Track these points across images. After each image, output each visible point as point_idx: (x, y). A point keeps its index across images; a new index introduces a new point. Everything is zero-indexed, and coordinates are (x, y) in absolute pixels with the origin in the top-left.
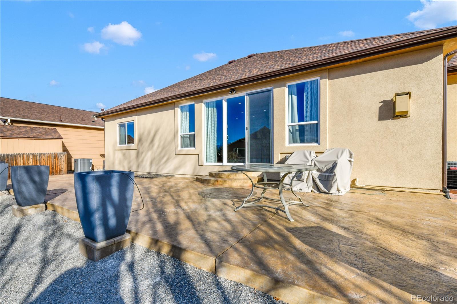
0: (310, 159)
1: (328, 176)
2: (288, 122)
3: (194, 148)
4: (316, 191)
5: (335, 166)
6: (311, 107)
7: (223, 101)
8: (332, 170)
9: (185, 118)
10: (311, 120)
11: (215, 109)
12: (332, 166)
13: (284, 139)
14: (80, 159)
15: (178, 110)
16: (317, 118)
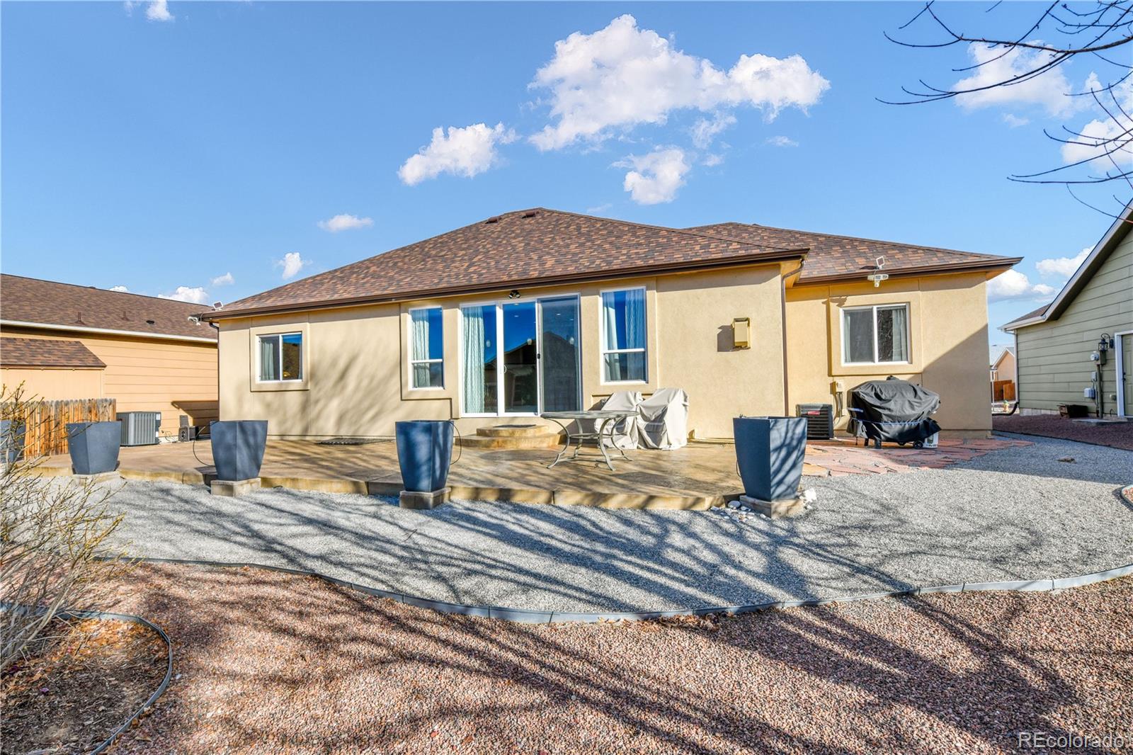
0: (635, 404)
1: (657, 426)
2: (603, 348)
3: (441, 388)
4: (642, 448)
5: (664, 411)
6: (635, 327)
7: (498, 309)
8: (660, 418)
9: (420, 331)
10: (635, 347)
11: (481, 320)
12: (661, 413)
13: (597, 373)
14: (134, 412)
15: (408, 318)
16: (644, 345)
